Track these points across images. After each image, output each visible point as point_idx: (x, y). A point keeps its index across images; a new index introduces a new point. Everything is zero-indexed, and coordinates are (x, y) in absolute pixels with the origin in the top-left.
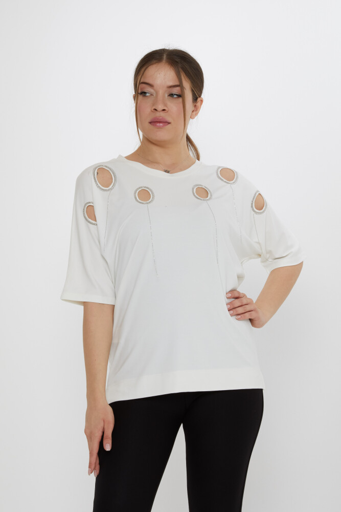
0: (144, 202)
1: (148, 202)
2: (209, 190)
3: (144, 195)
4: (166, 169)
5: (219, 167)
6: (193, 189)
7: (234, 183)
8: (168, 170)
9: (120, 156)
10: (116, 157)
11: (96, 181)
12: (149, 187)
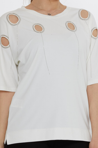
0: (39, 32)
1: (41, 32)
2: (75, 25)
3: (38, 28)
4: (49, 13)
5: (80, 10)
6: (66, 24)
7: (88, 19)
8: (50, 14)
9: (23, 6)
10: (20, 7)
11: (9, 22)
12: (41, 24)
